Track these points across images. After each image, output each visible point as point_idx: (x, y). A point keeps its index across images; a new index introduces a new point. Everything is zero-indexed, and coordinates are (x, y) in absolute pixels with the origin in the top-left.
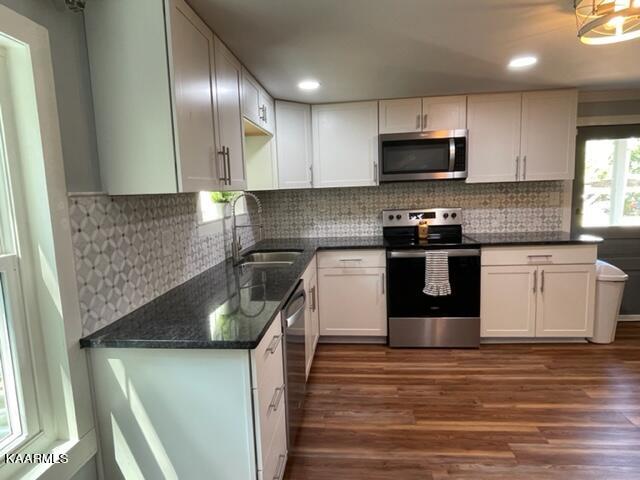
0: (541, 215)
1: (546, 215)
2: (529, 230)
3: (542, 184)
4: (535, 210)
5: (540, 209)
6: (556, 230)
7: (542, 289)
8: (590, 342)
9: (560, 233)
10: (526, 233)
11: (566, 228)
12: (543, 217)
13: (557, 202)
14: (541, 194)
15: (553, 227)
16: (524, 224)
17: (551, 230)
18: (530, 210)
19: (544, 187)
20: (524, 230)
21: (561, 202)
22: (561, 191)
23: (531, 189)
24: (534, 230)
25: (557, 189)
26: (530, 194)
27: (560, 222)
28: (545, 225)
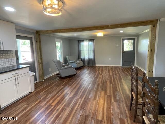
0: (8, 61)
1: (9, 61)
2: (5, 66)
3: (6, 51)
4: (6, 59)
5: (7, 59)
6: (13, 65)
7: (18, 83)
8: (30, 93)
9: (14, 66)
10: (4, 67)
11: (16, 64)
12: (9, 62)
13: (12, 57)
14: (7, 54)
15: (12, 64)
16: (3, 65)
17: (11, 65)
18: (4, 60)
19: (7, 52)
20: (3, 67)
21: (13, 57)
22: (13, 53)
23: (3, 53)
24: (7, 66)
25: (11, 53)
26: (3, 55)
27: (14, 63)
28: (10, 64)
